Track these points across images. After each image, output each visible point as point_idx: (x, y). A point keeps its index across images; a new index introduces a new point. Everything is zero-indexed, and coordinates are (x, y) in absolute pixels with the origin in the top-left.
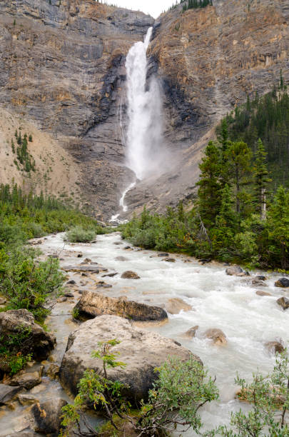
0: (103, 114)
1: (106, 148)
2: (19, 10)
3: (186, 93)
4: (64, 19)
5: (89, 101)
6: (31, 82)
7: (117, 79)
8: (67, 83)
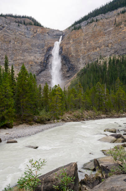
0: (44, 68)
1: (44, 79)
2: (17, 33)
3: (71, 60)
4: (32, 35)
5: (39, 64)
6: (21, 58)
7: (49, 55)
8: (32, 58)
